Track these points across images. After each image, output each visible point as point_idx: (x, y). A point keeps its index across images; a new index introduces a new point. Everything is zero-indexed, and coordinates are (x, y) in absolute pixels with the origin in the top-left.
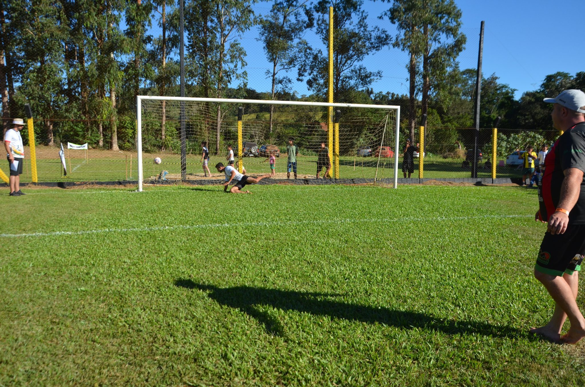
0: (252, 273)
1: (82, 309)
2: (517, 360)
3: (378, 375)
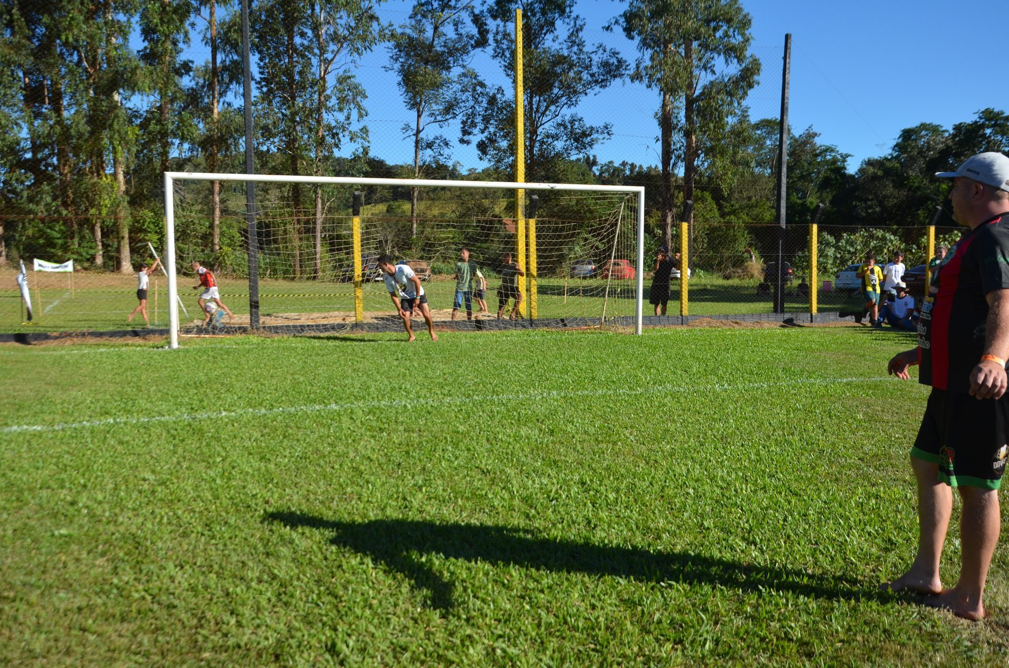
0: (382, 493)
1: (62, 570)
2: (859, 638)
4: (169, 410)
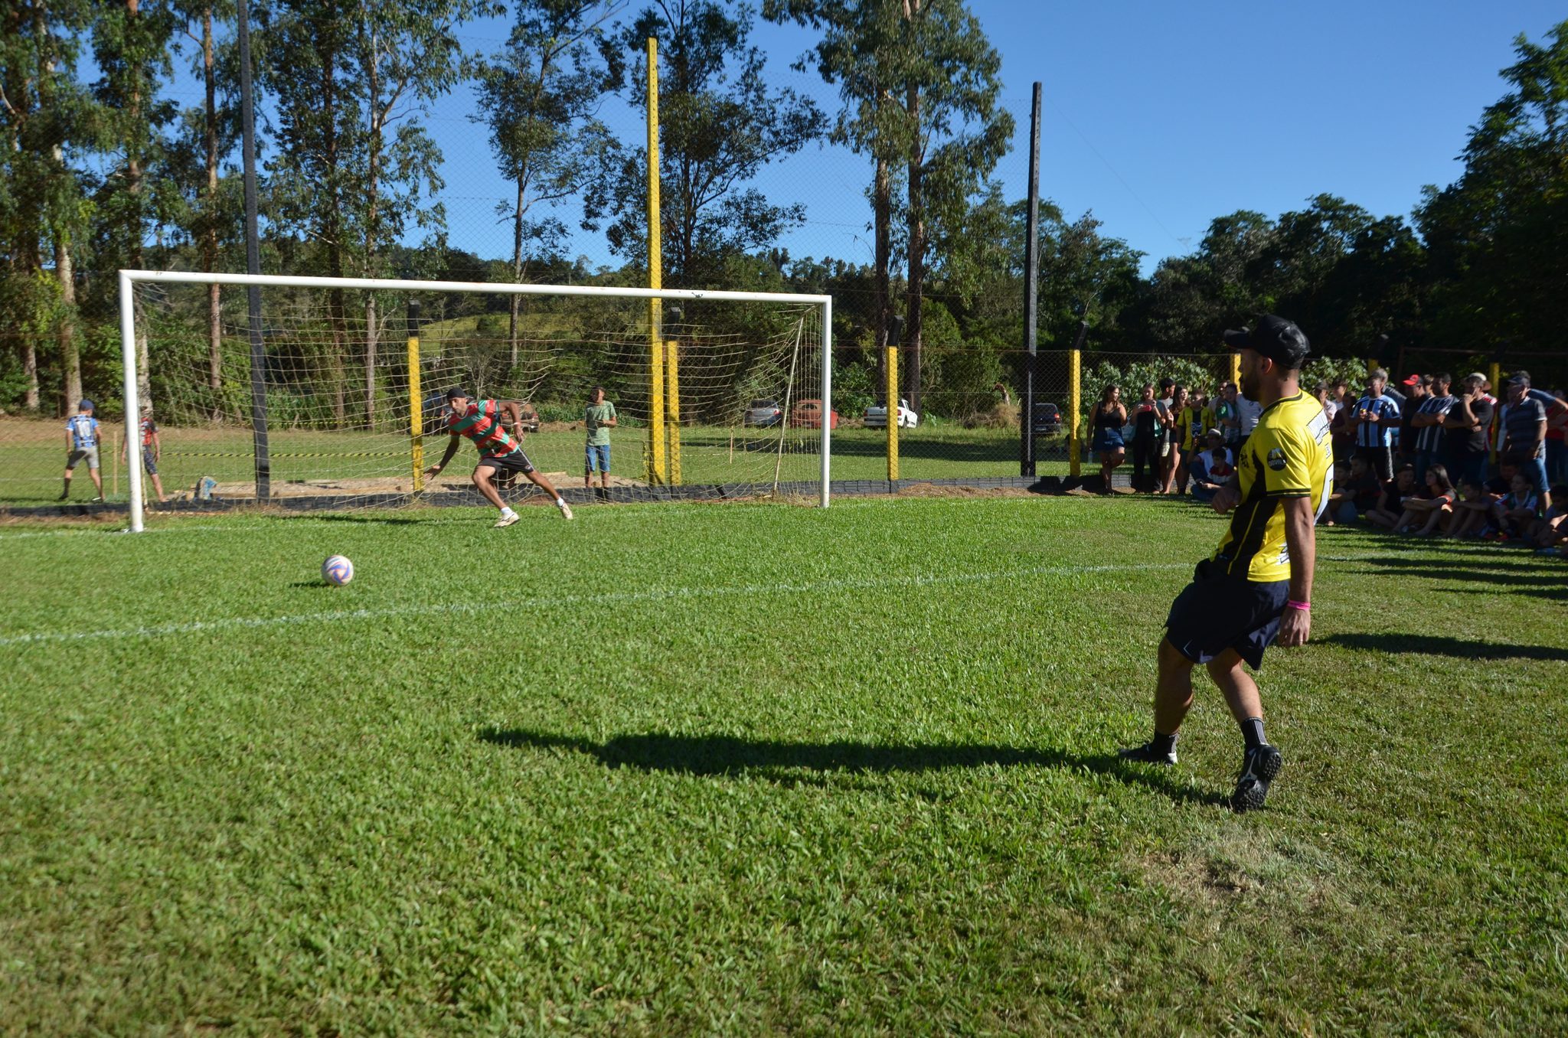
3: (691, 966)
4: (117, 622)
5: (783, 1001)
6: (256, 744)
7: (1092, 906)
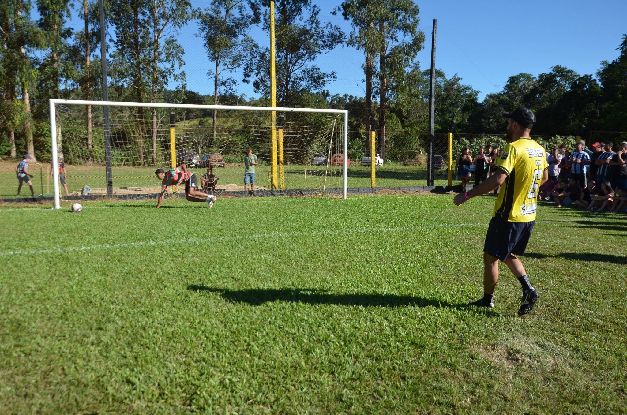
3: (289, 391)
4: (49, 246)
5: (328, 407)
6: (107, 297)
7: (458, 367)
